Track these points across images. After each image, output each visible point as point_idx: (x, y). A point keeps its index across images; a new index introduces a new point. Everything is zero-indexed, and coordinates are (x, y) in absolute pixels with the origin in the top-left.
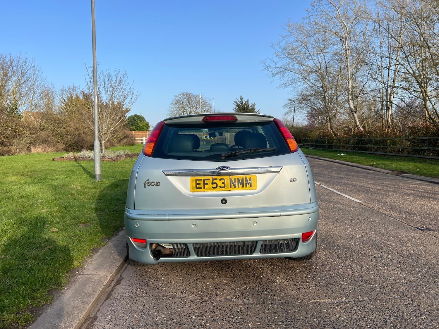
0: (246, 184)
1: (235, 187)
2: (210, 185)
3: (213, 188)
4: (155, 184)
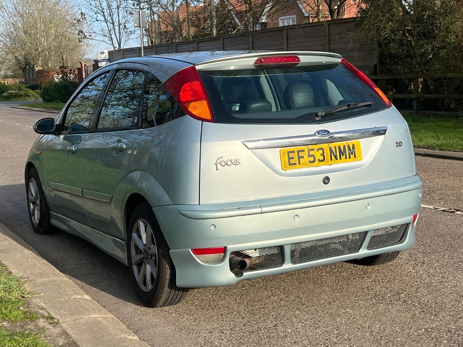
0: (349, 154)
1: (337, 159)
2: (306, 159)
3: (310, 162)
4: (234, 163)
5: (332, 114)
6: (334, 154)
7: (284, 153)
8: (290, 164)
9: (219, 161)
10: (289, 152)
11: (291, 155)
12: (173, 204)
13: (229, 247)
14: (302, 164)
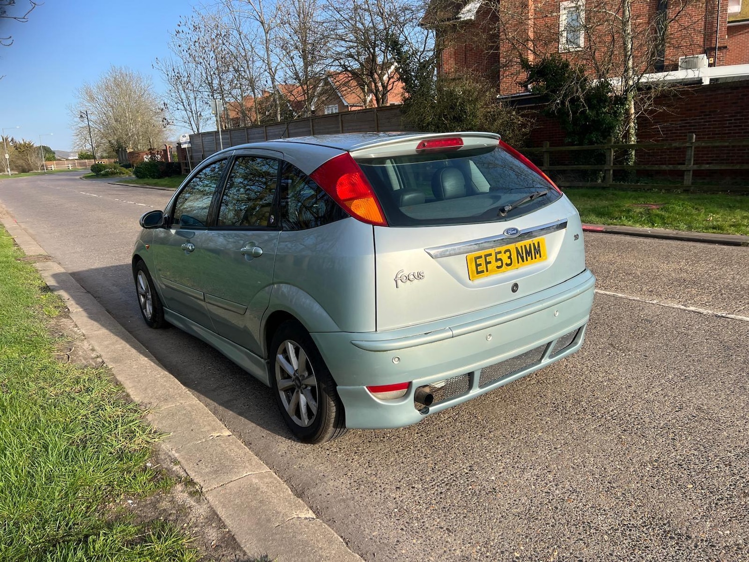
0: (535, 253)
2: (494, 264)
3: (498, 267)
4: (417, 277)
6: (520, 255)
7: (471, 260)
8: (478, 273)
9: (399, 276)
10: (476, 258)
11: (479, 261)
12: (340, 331)
13: (414, 381)
14: (490, 271)
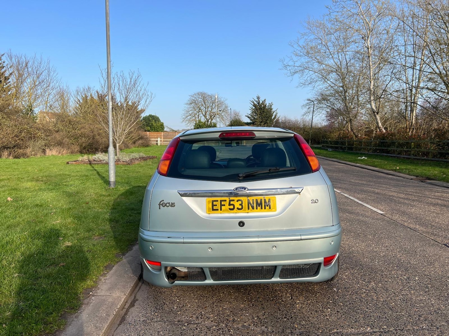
0: (265, 205)
1: (253, 208)
2: (227, 207)
3: (230, 209)
4: (171, 205)
5: (254, 176)
6: (251, 205)
7: (209, 202)
8: (213, 210)
9: (161, 203)
10: (213, 201)
11: (215, 203)
13: (162, 262)
14: (223, 210)
